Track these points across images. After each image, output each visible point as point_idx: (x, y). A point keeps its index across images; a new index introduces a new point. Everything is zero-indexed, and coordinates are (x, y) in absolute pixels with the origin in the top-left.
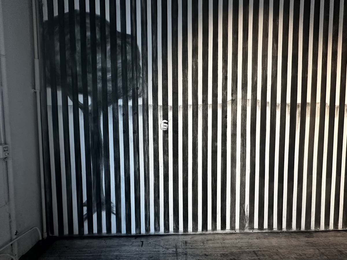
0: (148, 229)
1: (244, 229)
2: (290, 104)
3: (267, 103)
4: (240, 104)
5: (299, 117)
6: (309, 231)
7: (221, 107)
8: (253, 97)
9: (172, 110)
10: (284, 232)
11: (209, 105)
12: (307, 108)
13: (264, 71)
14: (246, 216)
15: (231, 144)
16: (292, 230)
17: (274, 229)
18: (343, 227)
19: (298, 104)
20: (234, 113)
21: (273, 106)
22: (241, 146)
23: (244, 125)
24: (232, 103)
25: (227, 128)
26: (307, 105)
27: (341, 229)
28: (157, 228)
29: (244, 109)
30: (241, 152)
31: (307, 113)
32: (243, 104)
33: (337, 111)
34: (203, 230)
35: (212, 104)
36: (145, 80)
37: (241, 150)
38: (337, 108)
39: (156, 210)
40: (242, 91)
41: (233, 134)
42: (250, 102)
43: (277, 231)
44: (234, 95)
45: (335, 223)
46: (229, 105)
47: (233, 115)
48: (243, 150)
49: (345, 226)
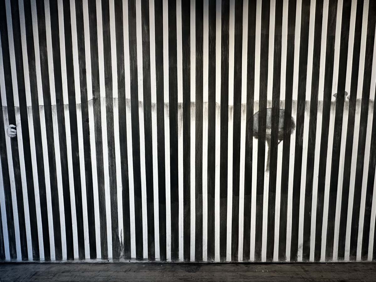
1: (119, 259)
2: (168, 104)
3: (139, 103)
4: (104, 103)
5: (181, 121)
6: (200, 262)
7: (81, 108)
8: (121, 95)
9: (19, 112)
10: (168, 263)
11: (65, 106)
13: (133, 62)
14: (120, 243)
15: (97, 155)
16: (179, 261)
17: (156, 260)
18: (244, 260)
19: (179, 104)
20: (97, 115)
21: (147, 106)
22: (109, 157)
23: (111, 131)
24: (95, 102)
25: (89, 135)
26: (191, 105)
27: (242, 262)
28: (13, 255)
29: (110, 111)
30: (109, 164)
31: (192, 115)
32: (108, 105)
33: (231, 113)
34: (68, 258)
35: (68, 104)
37: (109, 163)
38: (231, 109)
40: (106, 88)
41: (98, 142)
42: (116, 102)
43: (160, 262)
44: (95, 92)
45: (233, 254)
46: (90, 106)
47: (96, 118)
48: (112, 163)
49: (246, 258)
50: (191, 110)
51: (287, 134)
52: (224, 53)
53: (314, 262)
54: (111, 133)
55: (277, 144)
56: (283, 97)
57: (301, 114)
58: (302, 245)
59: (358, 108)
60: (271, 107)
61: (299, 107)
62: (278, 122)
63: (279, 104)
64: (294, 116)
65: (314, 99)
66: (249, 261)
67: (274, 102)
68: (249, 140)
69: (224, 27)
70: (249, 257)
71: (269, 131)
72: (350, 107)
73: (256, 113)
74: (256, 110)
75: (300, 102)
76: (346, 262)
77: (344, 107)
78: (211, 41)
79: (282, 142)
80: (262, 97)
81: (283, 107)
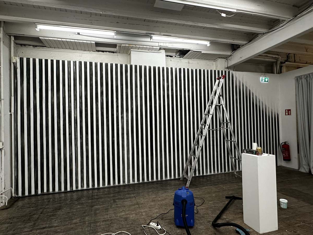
0: (77, 187)
1: (130, 182)
4: (125, 119)
6: (162, 180)
7: (116, 120)
9: (90, 122)
10: (150, 182)
16: (154, 181)
18: (178, 177)
22: (127, 139)
23: (128, 129)
28: (82, 186)
29: (127, 121)
34: (108, 185)
35: (111, 119)
36: (76, 107)
39: (82, 176)
41: (122, 133)
44: (122, 114)
47: (122, 124)
53: (202, 175)
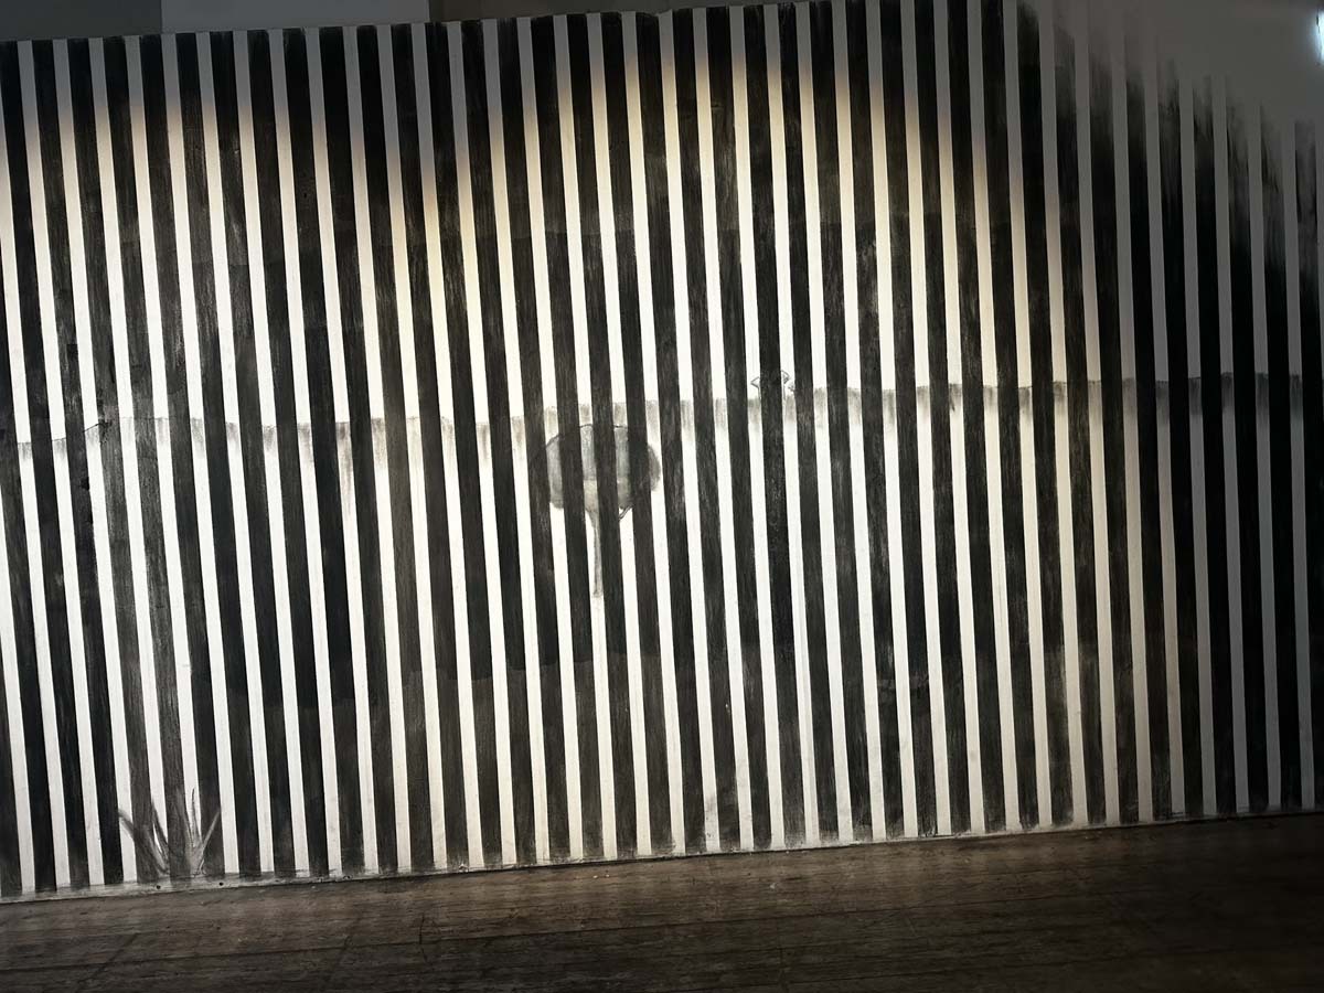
1: (190, 878)
2: (310, 428)
3: (228, 429)
4: (129, 437)
5: (348, 470)
6: (427, 873)
7: (65, 450)
8: (176, 409)
10: (334, 882)
11: (20, 448)
12: (373, 437)
13: (206, 320)
15: (114, 578)
16: (366, 874)
19: (339, 427)
20: (113, 468)
21: (249, 434)
22: (149, 583)
23: (153, 510)
24: (103, 434)
25: (92, 522)
26: (374, 427)
27: (549, 863)
29: (147, 454)
30: (151, 602)
31: (378, 454)
32: (141, 438)
33: (484, 444)
35: (30, 440)
37: (150, 598)
38: (484, 432)
40: (134, 392)
41: (116, 541)
42: (164, 429)
43: (310, 880)
44: (105, 406)
45: (521, 843)
46: (92, 442)
47: (109, 476)
48: (159, 598)
49: (560, 851)
50: (374, 442)
51: (640, 492)
52: (451, 287)
53: (752, 850)
54: (153, 515)
55: (616, 519)
56: (619, 394)
57: (671, 436)
58: (716, 801)
59: (822, 412)
60: (591, 422)
61: (666, 417)
62: (613, 460)
63: (611, 413)
64: (654, 440)
65: (702, 393)
66: (569, 859)
67: (598, 409)
68: (539, 513)
69: (447, 218)
70: (568, 847)
71: (591, 488)
72: (798, 412)
73: (552, 441)
74: (550, 431)
75: (667, 403)
76: (844, 844)
77: (784, 411)
78: (415, 257)
79: (630, 513)
80: (565, 397)
81: (621, 420)
